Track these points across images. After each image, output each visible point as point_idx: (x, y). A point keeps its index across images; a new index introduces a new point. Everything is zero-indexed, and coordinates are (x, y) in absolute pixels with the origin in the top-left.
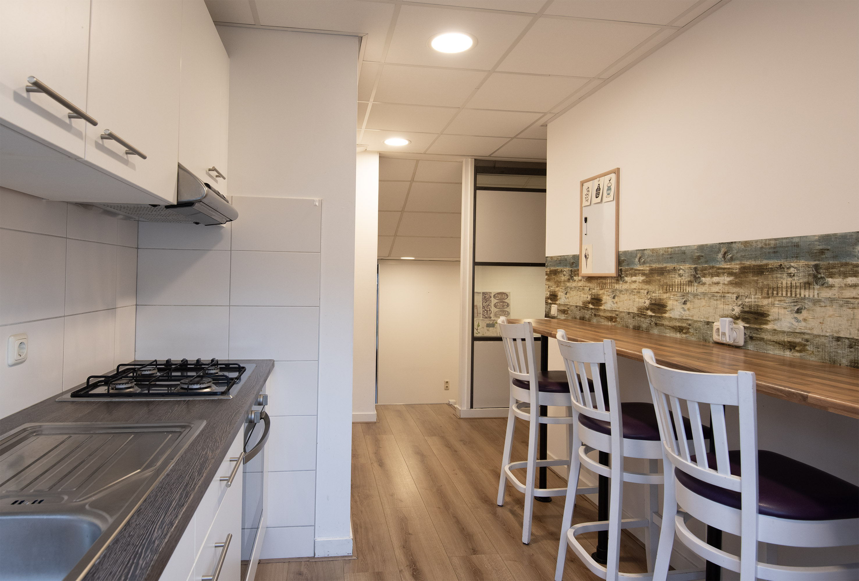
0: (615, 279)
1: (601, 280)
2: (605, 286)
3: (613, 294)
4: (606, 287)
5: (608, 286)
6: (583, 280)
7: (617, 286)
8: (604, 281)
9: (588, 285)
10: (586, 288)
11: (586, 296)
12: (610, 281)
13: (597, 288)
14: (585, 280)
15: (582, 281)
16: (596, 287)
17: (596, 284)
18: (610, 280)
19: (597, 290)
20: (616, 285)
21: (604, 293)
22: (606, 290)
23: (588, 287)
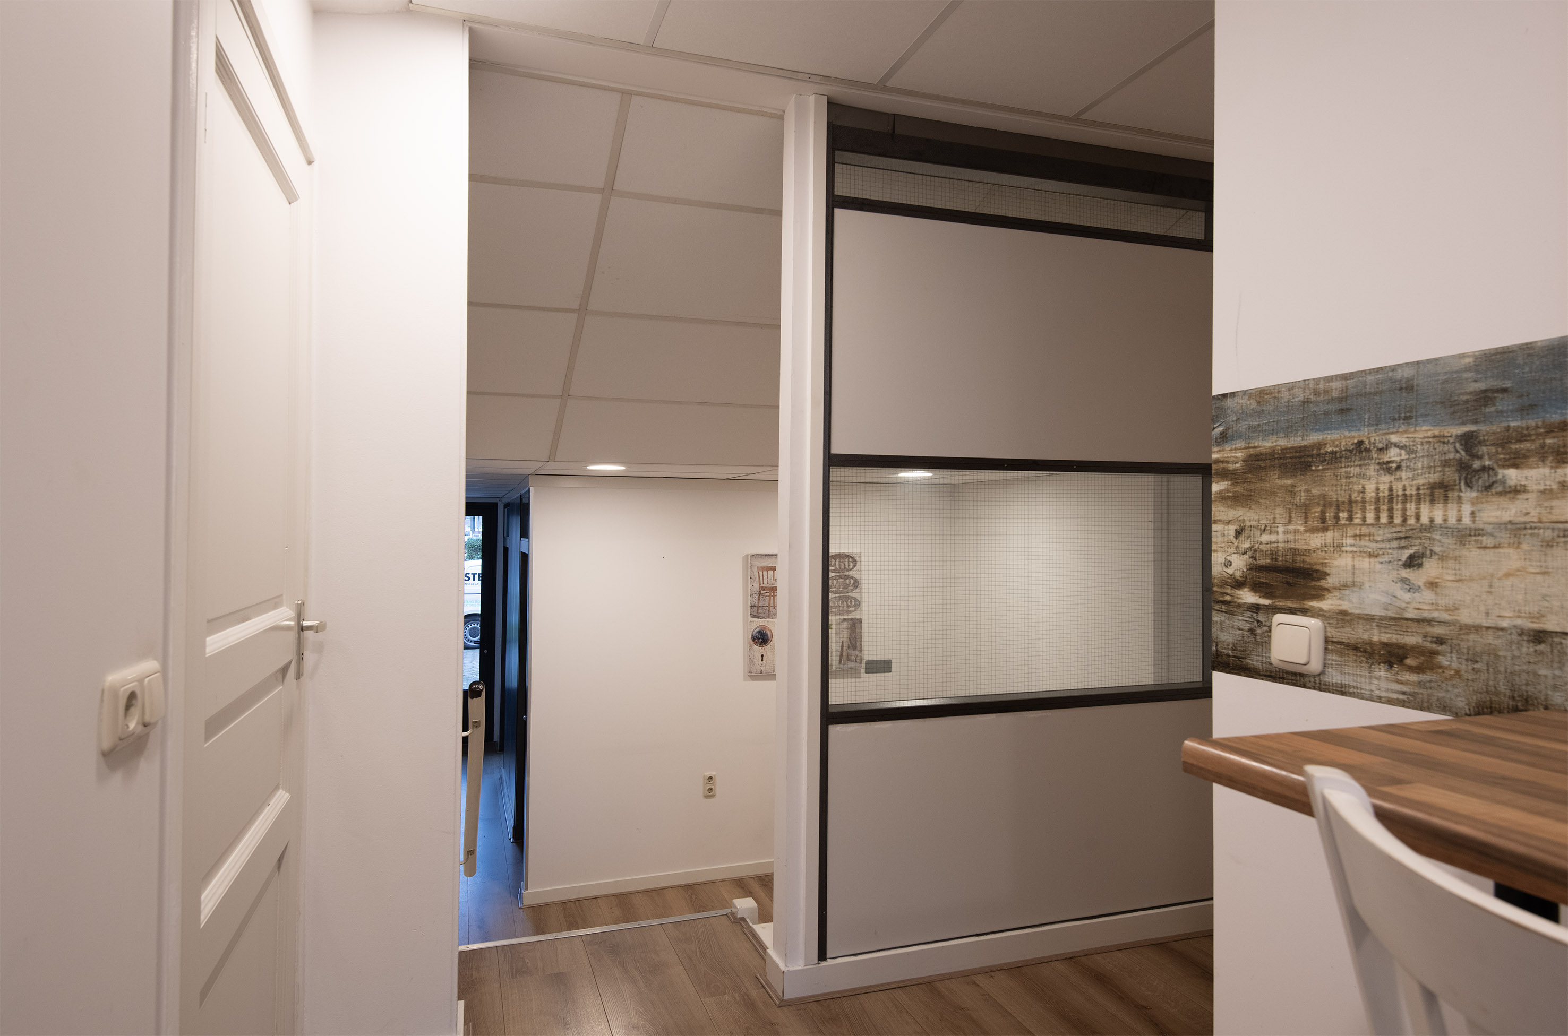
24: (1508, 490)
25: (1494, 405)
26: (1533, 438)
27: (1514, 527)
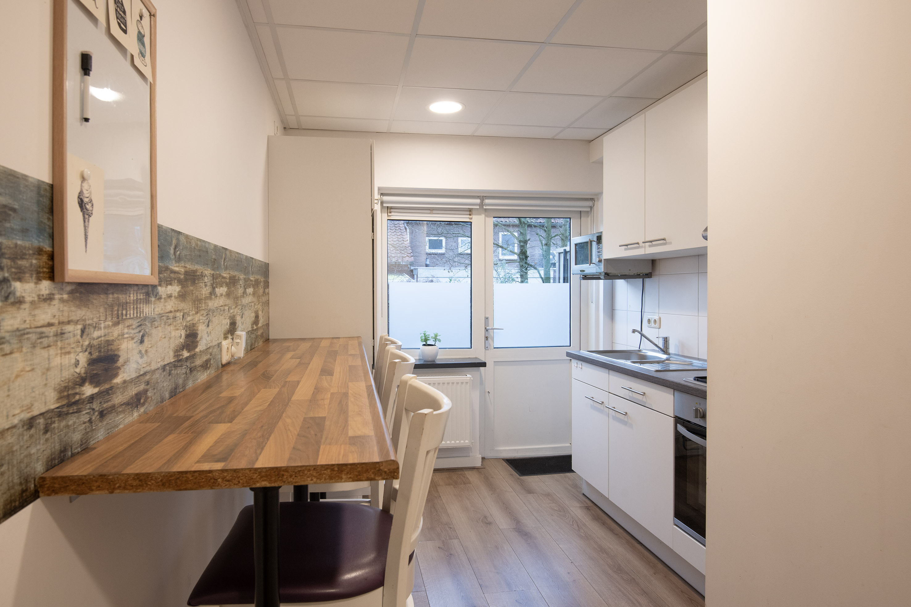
0: (143, 291)
1: (116, 295)
2: (124, 312)
3: (140, 332)
4: (126, 315)
5: (132, 312)
6: (57, 296)
7: (147, 310)
8: (122, 297)
9: (80, 313)
10: (69, 328)
11: (72, 358)
12: (135, 298)
13: (105, 321)
14: (65, 296)
15: (56, 302)
16: (103, 318)
17: (102, 310)
18: (135, 295)
19: (105, 328)
20: (144, 306)
21: (123, 335)
22: (127, 323)
23: (77, 322)
24: (16, 301)
25: (10, 222)
26: (27, 257)
27: (18, 333)
